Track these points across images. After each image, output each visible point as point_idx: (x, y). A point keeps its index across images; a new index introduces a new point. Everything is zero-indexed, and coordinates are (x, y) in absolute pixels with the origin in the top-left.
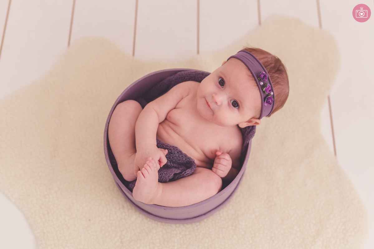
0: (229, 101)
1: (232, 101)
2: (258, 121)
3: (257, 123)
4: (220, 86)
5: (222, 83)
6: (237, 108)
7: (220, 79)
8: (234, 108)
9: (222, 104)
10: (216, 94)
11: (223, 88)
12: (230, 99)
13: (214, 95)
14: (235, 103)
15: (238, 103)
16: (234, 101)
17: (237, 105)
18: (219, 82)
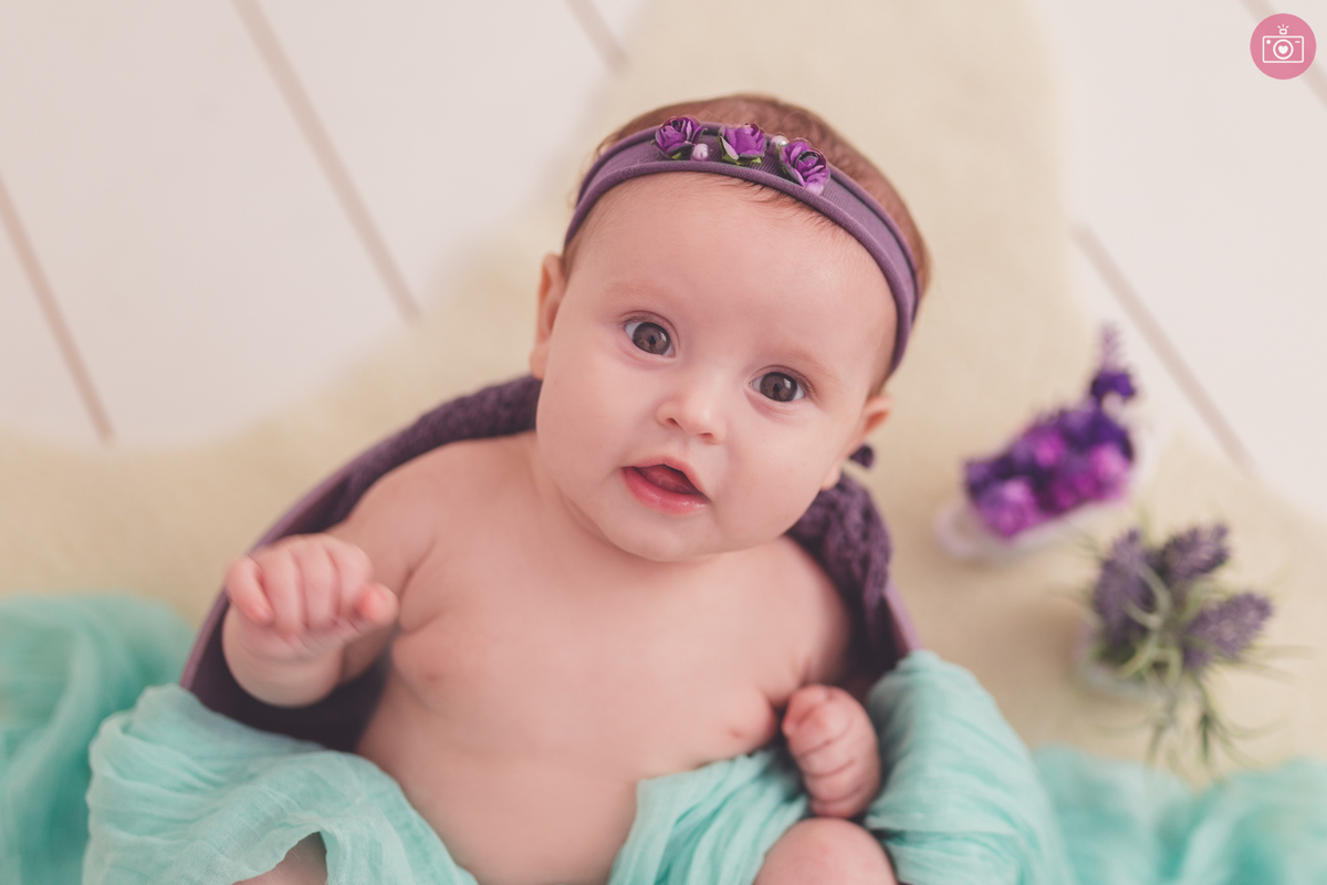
1: (759, 383)
3: (875, 419)
4: (657, 358)
5: (651, 335)
6: (799, 394)
7: (631, 329)
8: (788, 406)
9: (729, 424)
10: (676, 398)
11: (673, 355)
12: (748, 379)
13: (668, 410)
14: (773, 381)
15: (782, 370)
16: (766, 377)
17: (788, 384)
18: (637, 341)
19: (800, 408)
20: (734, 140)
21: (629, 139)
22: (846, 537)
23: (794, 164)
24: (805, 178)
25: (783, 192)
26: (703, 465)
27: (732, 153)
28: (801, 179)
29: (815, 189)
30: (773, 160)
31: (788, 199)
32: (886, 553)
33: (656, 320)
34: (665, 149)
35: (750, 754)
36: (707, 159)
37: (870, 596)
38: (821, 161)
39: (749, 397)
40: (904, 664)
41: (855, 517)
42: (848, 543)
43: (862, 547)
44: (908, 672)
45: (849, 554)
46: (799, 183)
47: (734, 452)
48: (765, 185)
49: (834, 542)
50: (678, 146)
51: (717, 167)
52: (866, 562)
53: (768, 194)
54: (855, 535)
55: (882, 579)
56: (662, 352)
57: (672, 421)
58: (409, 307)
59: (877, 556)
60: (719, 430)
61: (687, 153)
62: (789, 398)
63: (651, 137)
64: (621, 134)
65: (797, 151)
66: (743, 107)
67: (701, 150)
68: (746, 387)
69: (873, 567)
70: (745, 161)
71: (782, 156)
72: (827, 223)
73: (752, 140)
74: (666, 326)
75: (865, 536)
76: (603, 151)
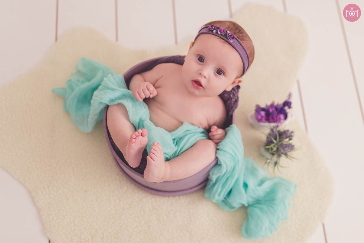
0: (214, 72)
1: (216, 71)
2: (240, 79)
3: (240, 82)
4: (201, 63)
5: (201, 59)
6: (222, 74)
7: (198, 57)
8: (220, 76)
9: (209, 76)
10: (201, 70)
11: (204, 63)
12: (214, 70)
13: (200, 72)
14: (219, 71)
15: (221, 70)
16: (218, 70)
17: (221, 72)
18: (199, 60)
19: (222, 76)
20: (220, 31)
21: (206, 26)
22: (231, 102)
23: (229, 37)
24: (230, 39)
25: (226, 41)
26: (203, 81)
27: (219, 32)
28: (229, 39)
29: (231, 41)
30: (226, 35)
31: (226, 42)
32: (236, 107)
33: (202, 57)
34: (209, 30)
35: (203, 128)
36: (215, 33)
37: (230, 113)
38: (233, 37)
39: (214, 73)
40: (231, 126)
41: (234, 100)
42: (231, 104)
43: (233, 105)
44: (232, 127)
45: (230, 105)
46: (228, 40)
47: (209, 81)
48: (223, 39)
49: (229, 102)
50: (211, 30)
51: (216, 35)
52: (232, 107)
53: (223, 41)
54: (233, 103)
55: (233, 111)
56: (202, 62)
57: (200, 73)
58: (176, 42)
59: (234, 107)
60: (207, 77)
61: (212, 31)
62: (220, 74)
63: (208, 27)
64: (206, 25)
65: (230, 34)
66: (228, 23)
67: (215, 31)
68: (214, 71)
69: (233, 109)
70: (221, 35)
71: (228, 35)
72: (232, 47)
73: (223, 31)
74: (204, 58)
75: (234, 104)
76: (203, 27)
